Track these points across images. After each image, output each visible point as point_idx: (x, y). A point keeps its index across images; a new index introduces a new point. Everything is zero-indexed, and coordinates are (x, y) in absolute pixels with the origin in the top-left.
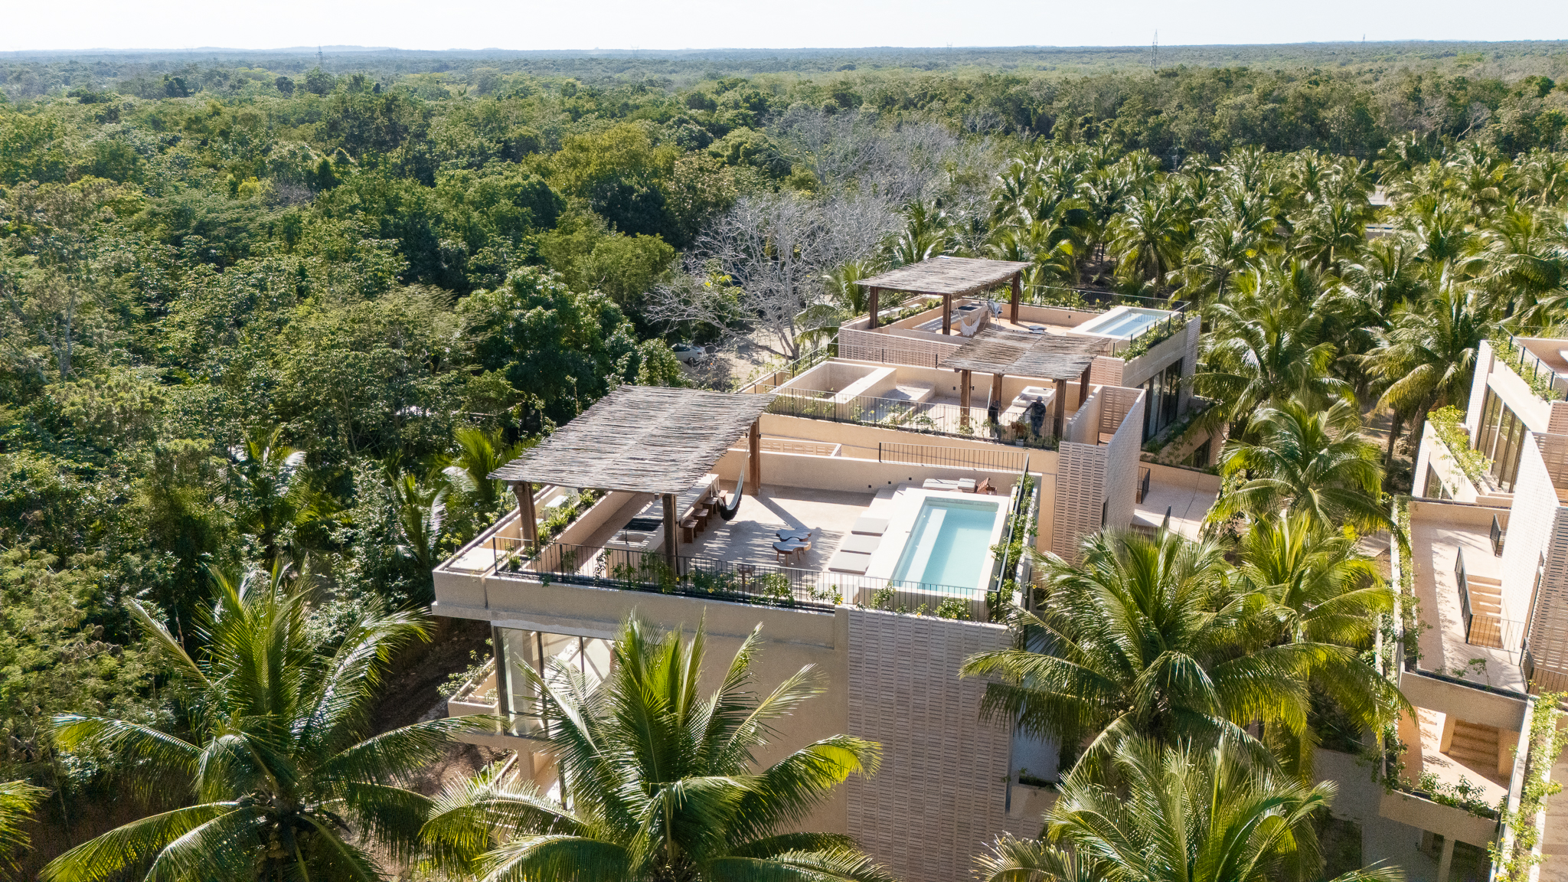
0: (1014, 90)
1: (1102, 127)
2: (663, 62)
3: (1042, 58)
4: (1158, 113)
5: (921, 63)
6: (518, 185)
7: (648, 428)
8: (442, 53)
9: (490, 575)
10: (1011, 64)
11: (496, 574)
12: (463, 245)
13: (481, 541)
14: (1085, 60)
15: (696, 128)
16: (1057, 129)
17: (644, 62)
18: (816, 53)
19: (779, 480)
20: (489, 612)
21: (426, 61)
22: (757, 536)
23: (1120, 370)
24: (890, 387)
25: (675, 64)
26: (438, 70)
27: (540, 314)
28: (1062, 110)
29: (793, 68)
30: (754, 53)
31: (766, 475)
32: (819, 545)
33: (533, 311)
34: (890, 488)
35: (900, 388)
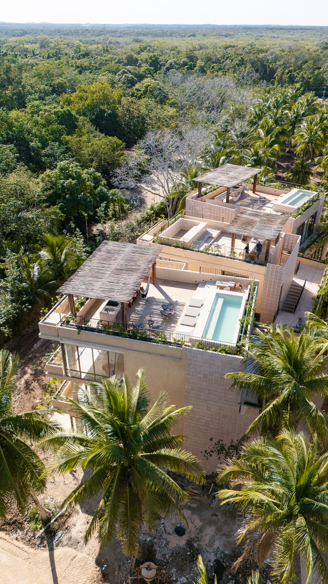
0: (261, 56)
1: (296, 75)
2: (116, 32)
3: (274, 32)
4: (319, 68)
5: (223, 34)
6: (59, 111)
7: (115, 265)
8: (24, 24)
9: (59, 326)
10: (260, 34)
11: (61, 326)
12: (39, 144)
13: (55, 309)
14: (292, 33)
15: (130, 76)
16: (277, 75)
17: (108, 32)
18: (179, 27)
19: (163, 277)
20: (59, 338)
21: (17, 30)
22: (154, 305)
23: (293, 222)
24: (205, 230)
25: (121, 33)
26: (22, 35)
27: (71, 182)
28: (280, 66)
29: (170, 35)
30: (154, 26)
31: (158, 275)
32: (177, 309)
33: (68, 181)
34: (204, 283)
35: (209, 230)
